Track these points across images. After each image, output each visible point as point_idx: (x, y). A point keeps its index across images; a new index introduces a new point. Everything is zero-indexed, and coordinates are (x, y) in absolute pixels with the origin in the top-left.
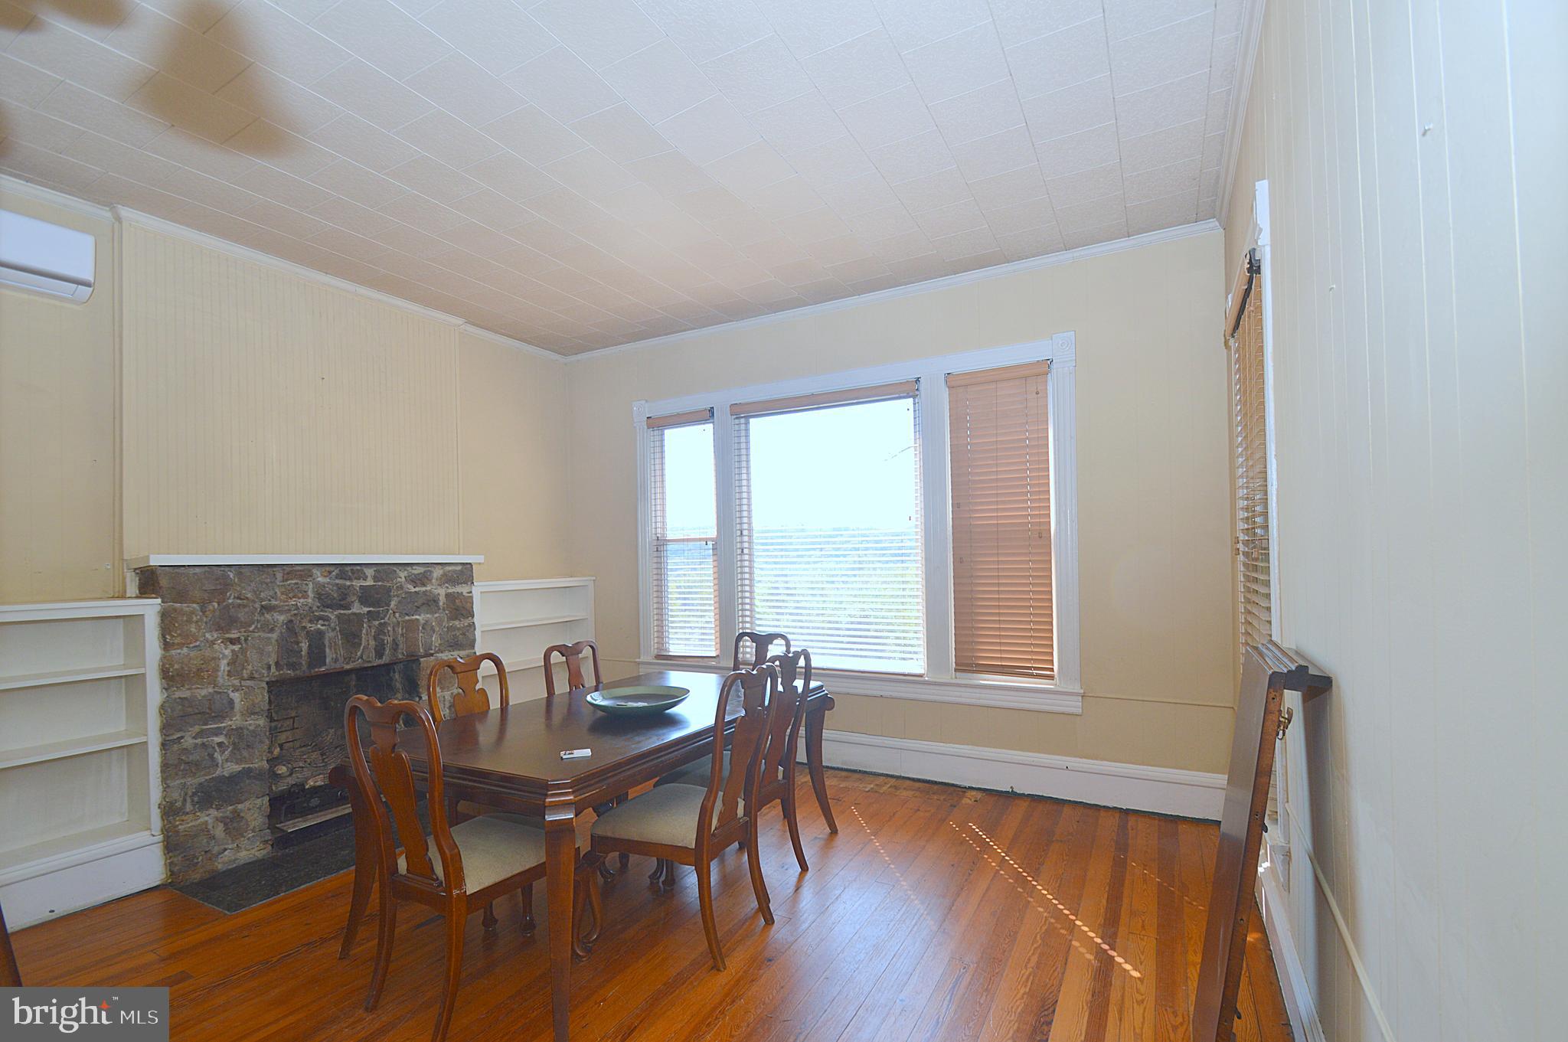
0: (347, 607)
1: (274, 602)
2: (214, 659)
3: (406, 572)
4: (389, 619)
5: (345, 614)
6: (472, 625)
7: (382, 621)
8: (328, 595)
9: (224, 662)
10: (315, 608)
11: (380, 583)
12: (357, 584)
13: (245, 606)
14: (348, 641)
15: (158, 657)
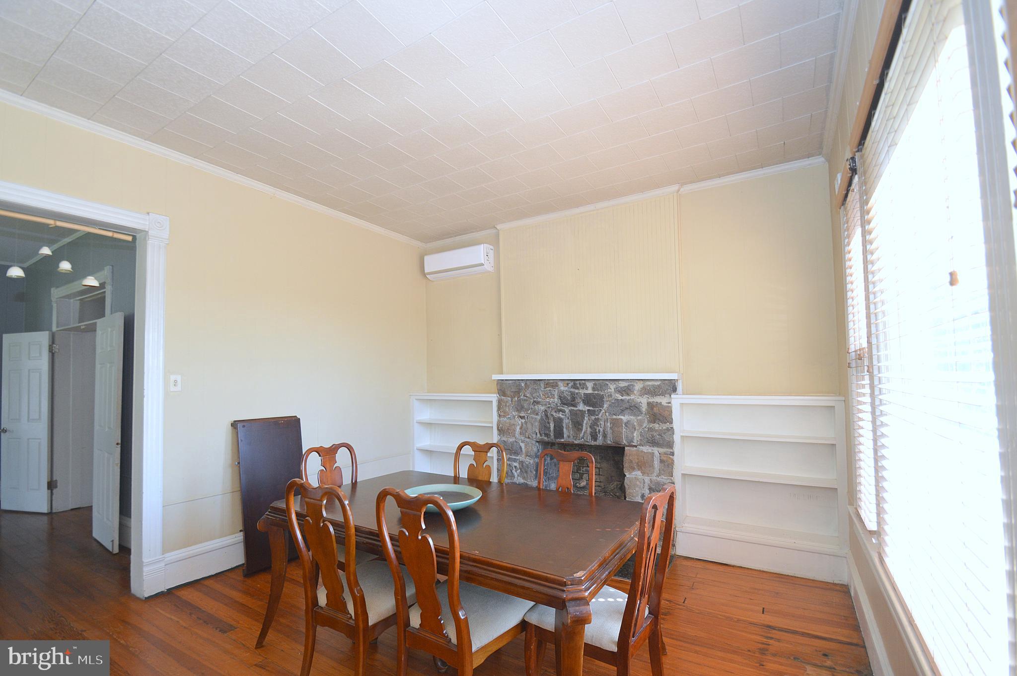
0: (575, 406)
1: (539, 400)
2: (514, 425)
3: (615, 385)
4: (602, 416)
5: (574, 410)
7: (597, 417)
8: (565, 397)
9: (518, 428)
10: (559, 405)
11: (596, 392)
12: (582, 392)
13: (527, 400)
14: (575, 427)
15: (497, 420)
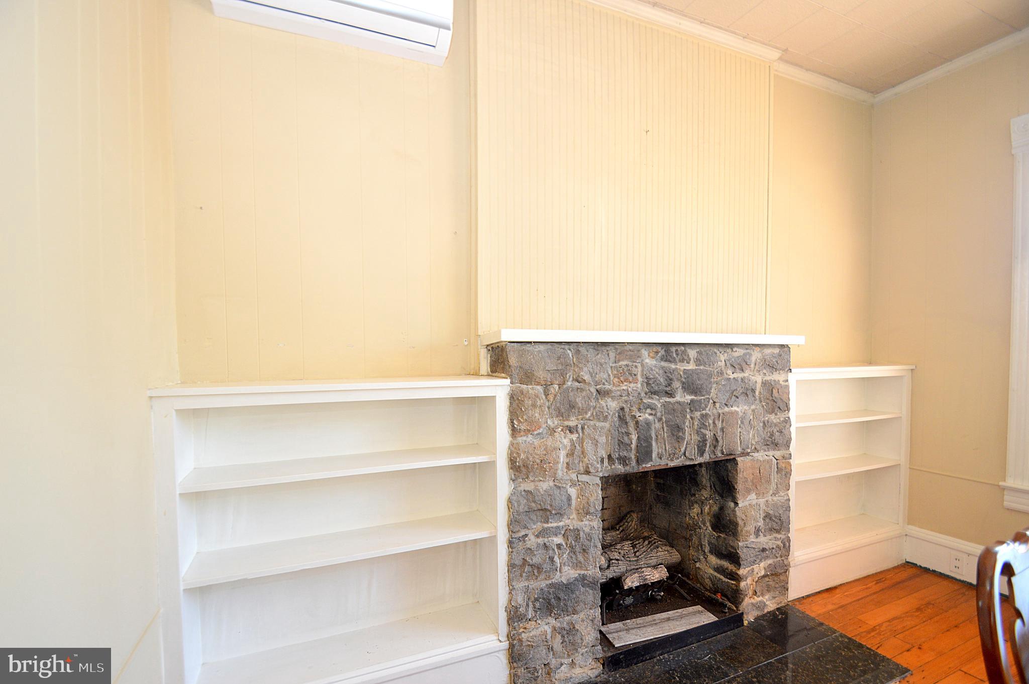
0: (670, 394)
1: (607, 387)
2: (555, 449)
3: (726, 355)
4: (709, 410)
5: (670, 402)
6: (787, 421)
7: (704, 412)
8: (655, 379)
9: (562, 454)
10: (643, 395)
11: (702, 367)
12: (682, 367)
13: (582, 390)
14: (673, 435)
15: (507, 444)
